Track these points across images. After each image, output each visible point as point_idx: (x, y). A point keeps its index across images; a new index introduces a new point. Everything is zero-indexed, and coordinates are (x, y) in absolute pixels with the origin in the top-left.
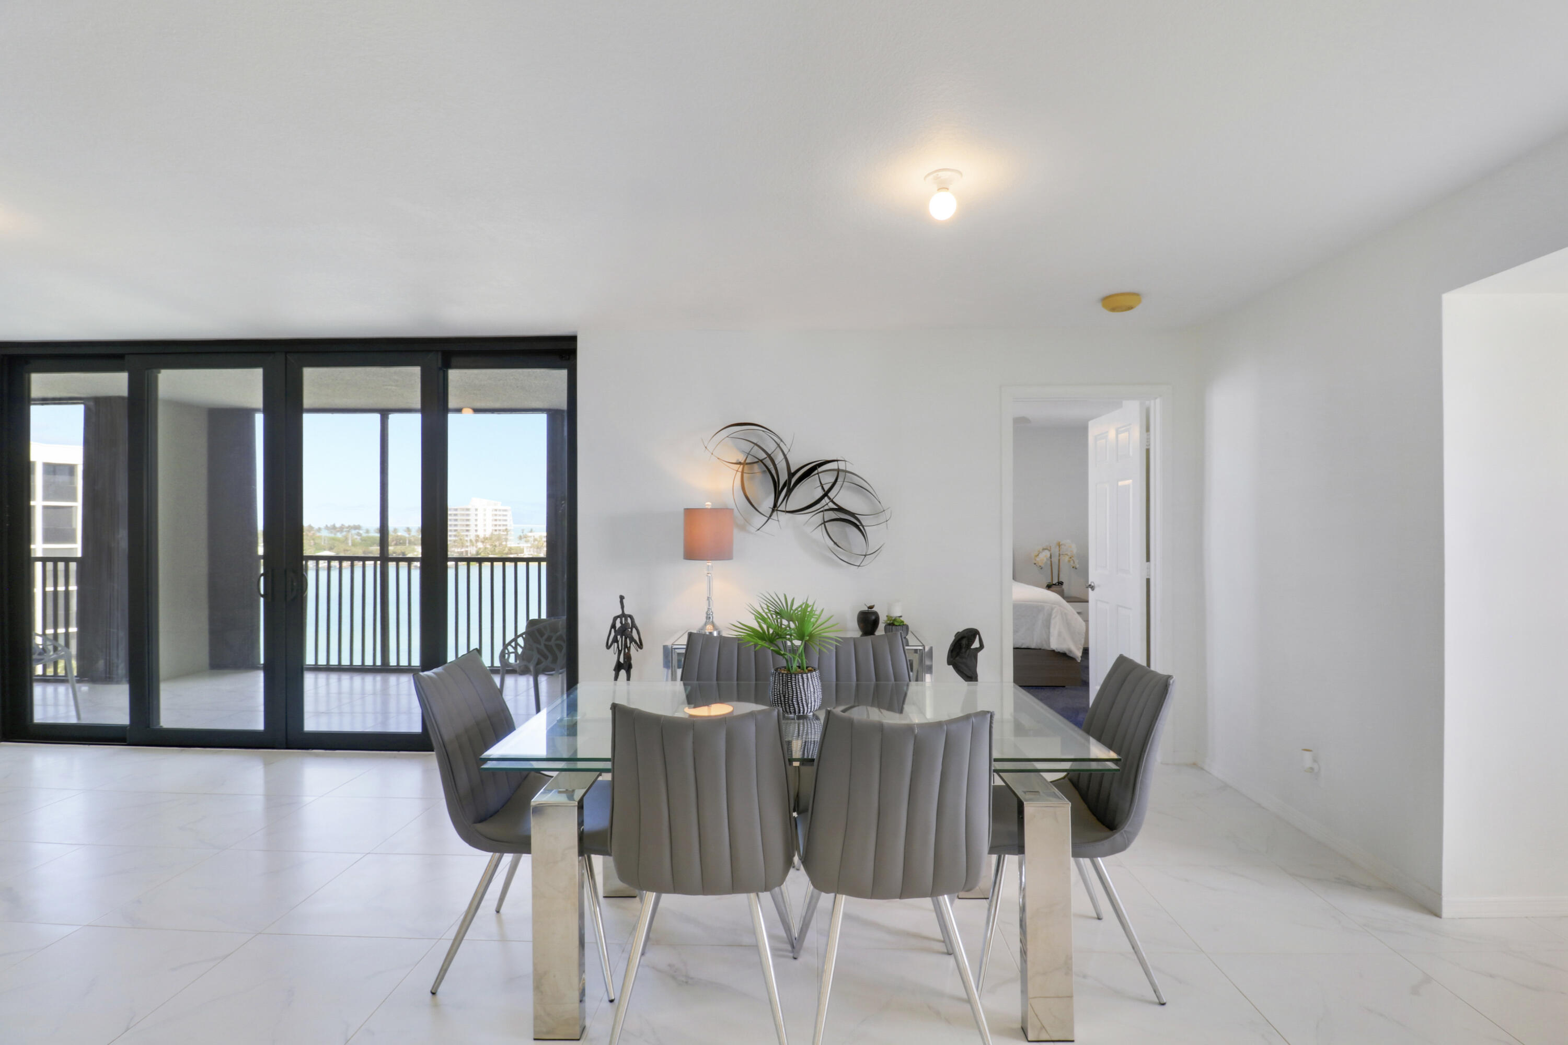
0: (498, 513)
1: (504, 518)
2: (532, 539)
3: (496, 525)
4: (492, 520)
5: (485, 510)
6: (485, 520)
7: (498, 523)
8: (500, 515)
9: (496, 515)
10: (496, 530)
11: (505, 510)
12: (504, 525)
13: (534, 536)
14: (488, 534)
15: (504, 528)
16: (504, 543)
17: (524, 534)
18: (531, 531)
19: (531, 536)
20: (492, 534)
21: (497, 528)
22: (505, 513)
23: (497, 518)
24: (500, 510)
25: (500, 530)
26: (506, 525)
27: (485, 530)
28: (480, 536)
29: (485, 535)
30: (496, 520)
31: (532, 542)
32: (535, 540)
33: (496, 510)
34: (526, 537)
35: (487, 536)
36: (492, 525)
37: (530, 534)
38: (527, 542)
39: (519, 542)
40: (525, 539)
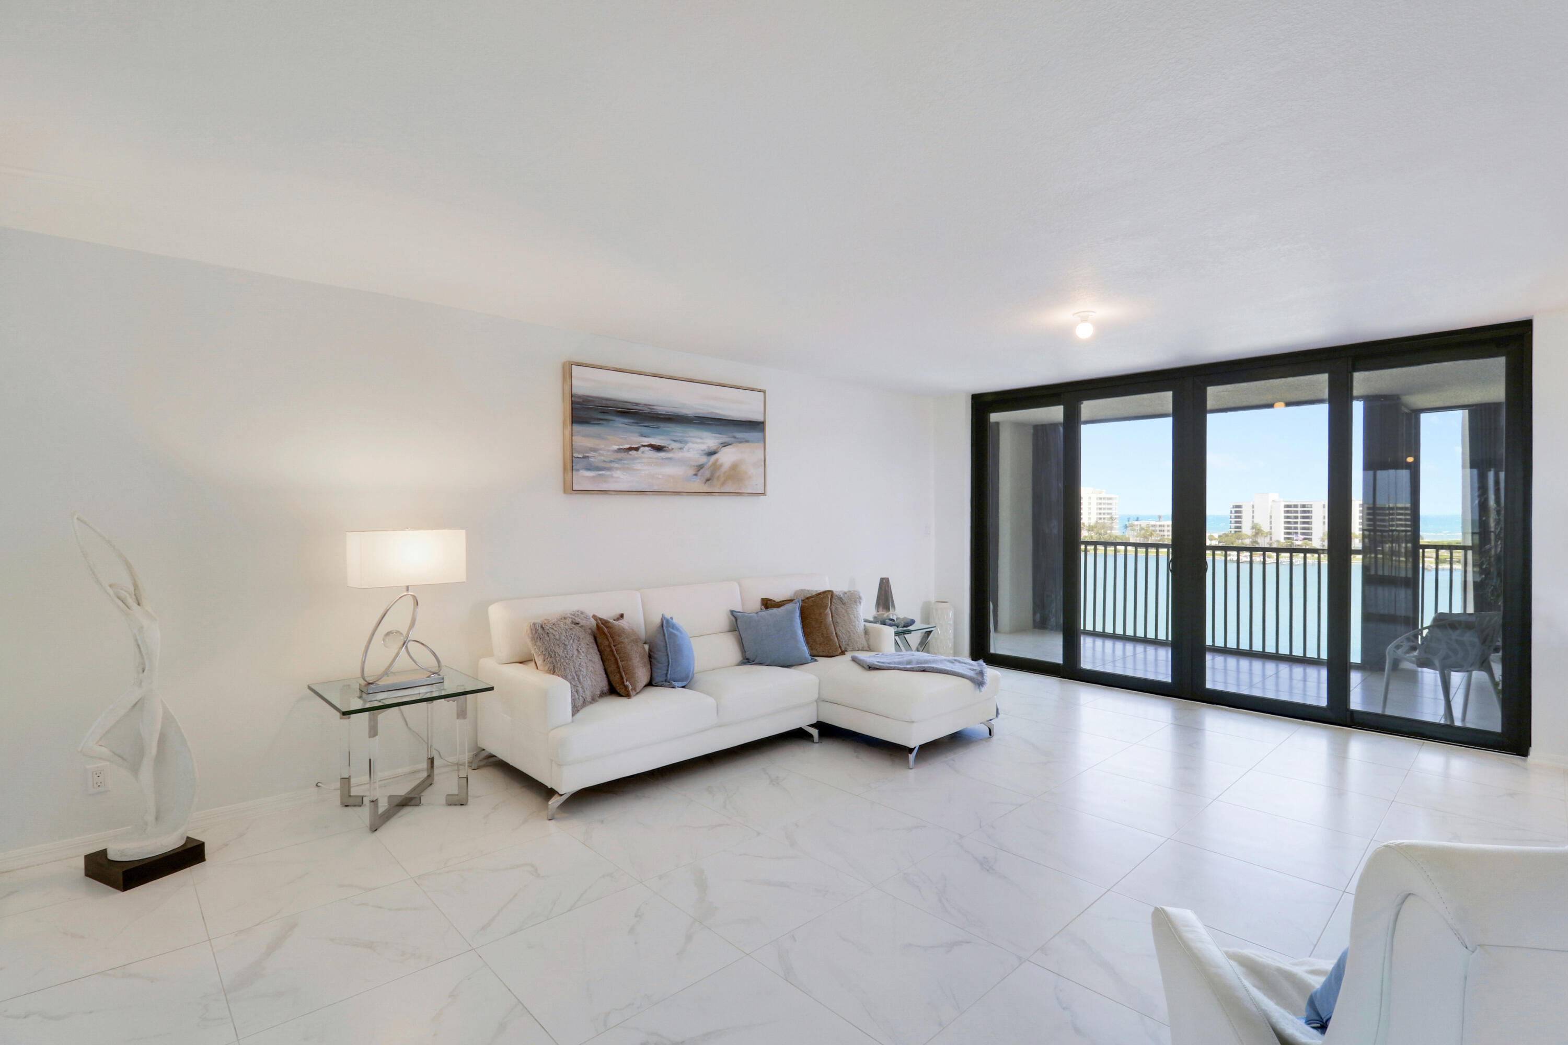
0: (1102, 501)
1: (1109, 507)
2: (1138, 528)
3: (1100, 514)
4: (1097, 509)
5: (1090, 498)
6: (1090, 509)
7: (1102, 511)
8: (1104, 504)
9: (1100, 504)
10: (1100, 519)
11: (1110, 499)
12: (1108, 514)
13: (1140, 525)
14: (1093, 522)
15: (1109, 516)
16: (1109, 532)
17: (1130, 522)
18: (1137, 520)
19: (1137, 525)
20: (1097, 523)
21: (1102, 516)
22: (1109, 502)
23: (1102, 506)
24: (1104, 498)
25: (1104, 519)
26: (1111, 513)
27: (1089, 518)
28: (1086, 524)
29: (1089, 523)
30: (1100, 509)
31: (1139, 532)
32: (1142, 529)
33: (1101, 499)
34: (1132, 525)
35: (1091, 524)
36: (1097, 514)
37: (1136, 523)
38: (1134, 530)
39: (1124, 531)
40: (1130, 528)
